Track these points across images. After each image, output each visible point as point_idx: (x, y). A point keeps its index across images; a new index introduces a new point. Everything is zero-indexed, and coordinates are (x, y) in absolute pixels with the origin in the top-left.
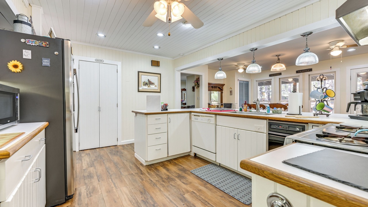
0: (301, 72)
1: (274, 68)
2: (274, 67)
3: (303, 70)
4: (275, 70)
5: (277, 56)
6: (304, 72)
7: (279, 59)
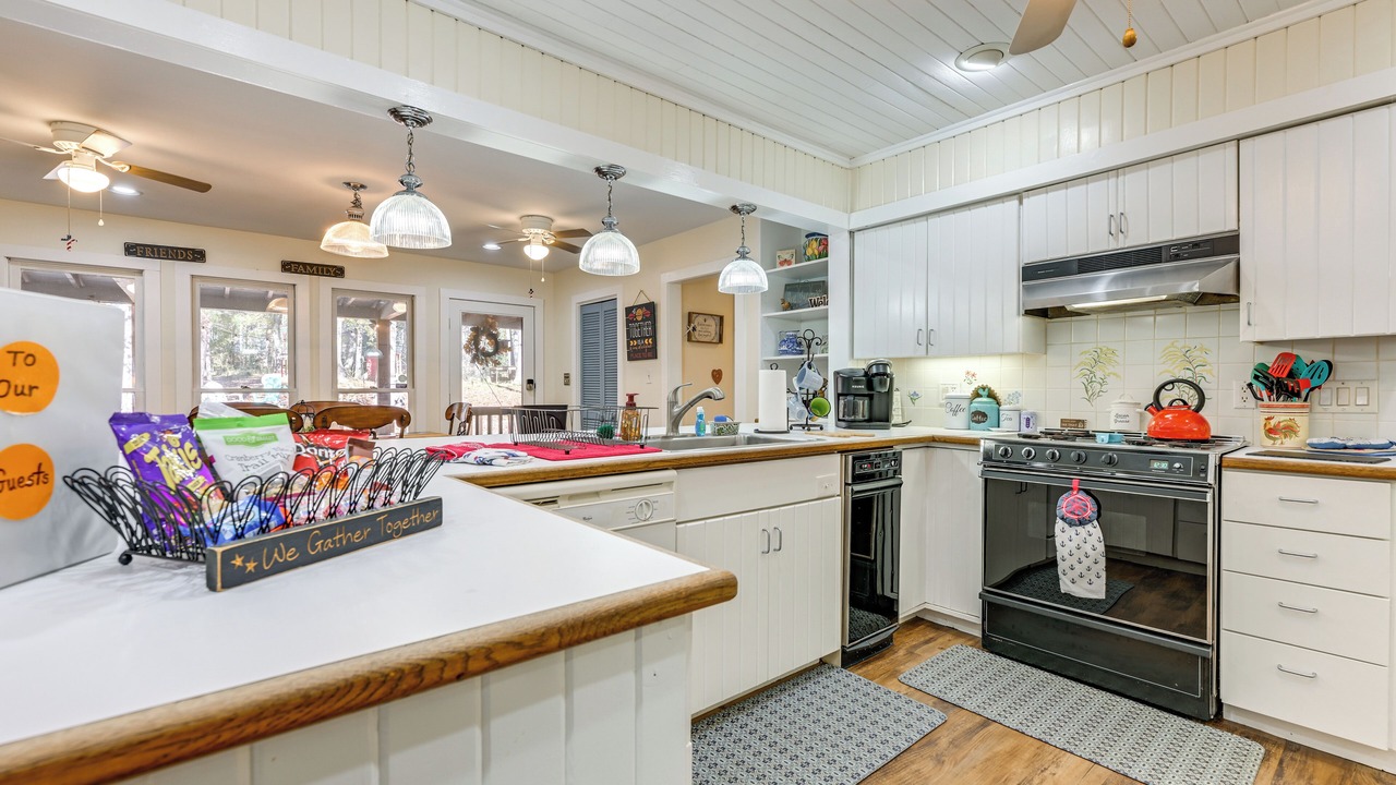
0: (301, 273)
1: (337, 241)
2: (337, 235)
3: (312, 265)
4: (341, 247)
5: (349, 184)
6: (313, 274)
7: (357, 203)
